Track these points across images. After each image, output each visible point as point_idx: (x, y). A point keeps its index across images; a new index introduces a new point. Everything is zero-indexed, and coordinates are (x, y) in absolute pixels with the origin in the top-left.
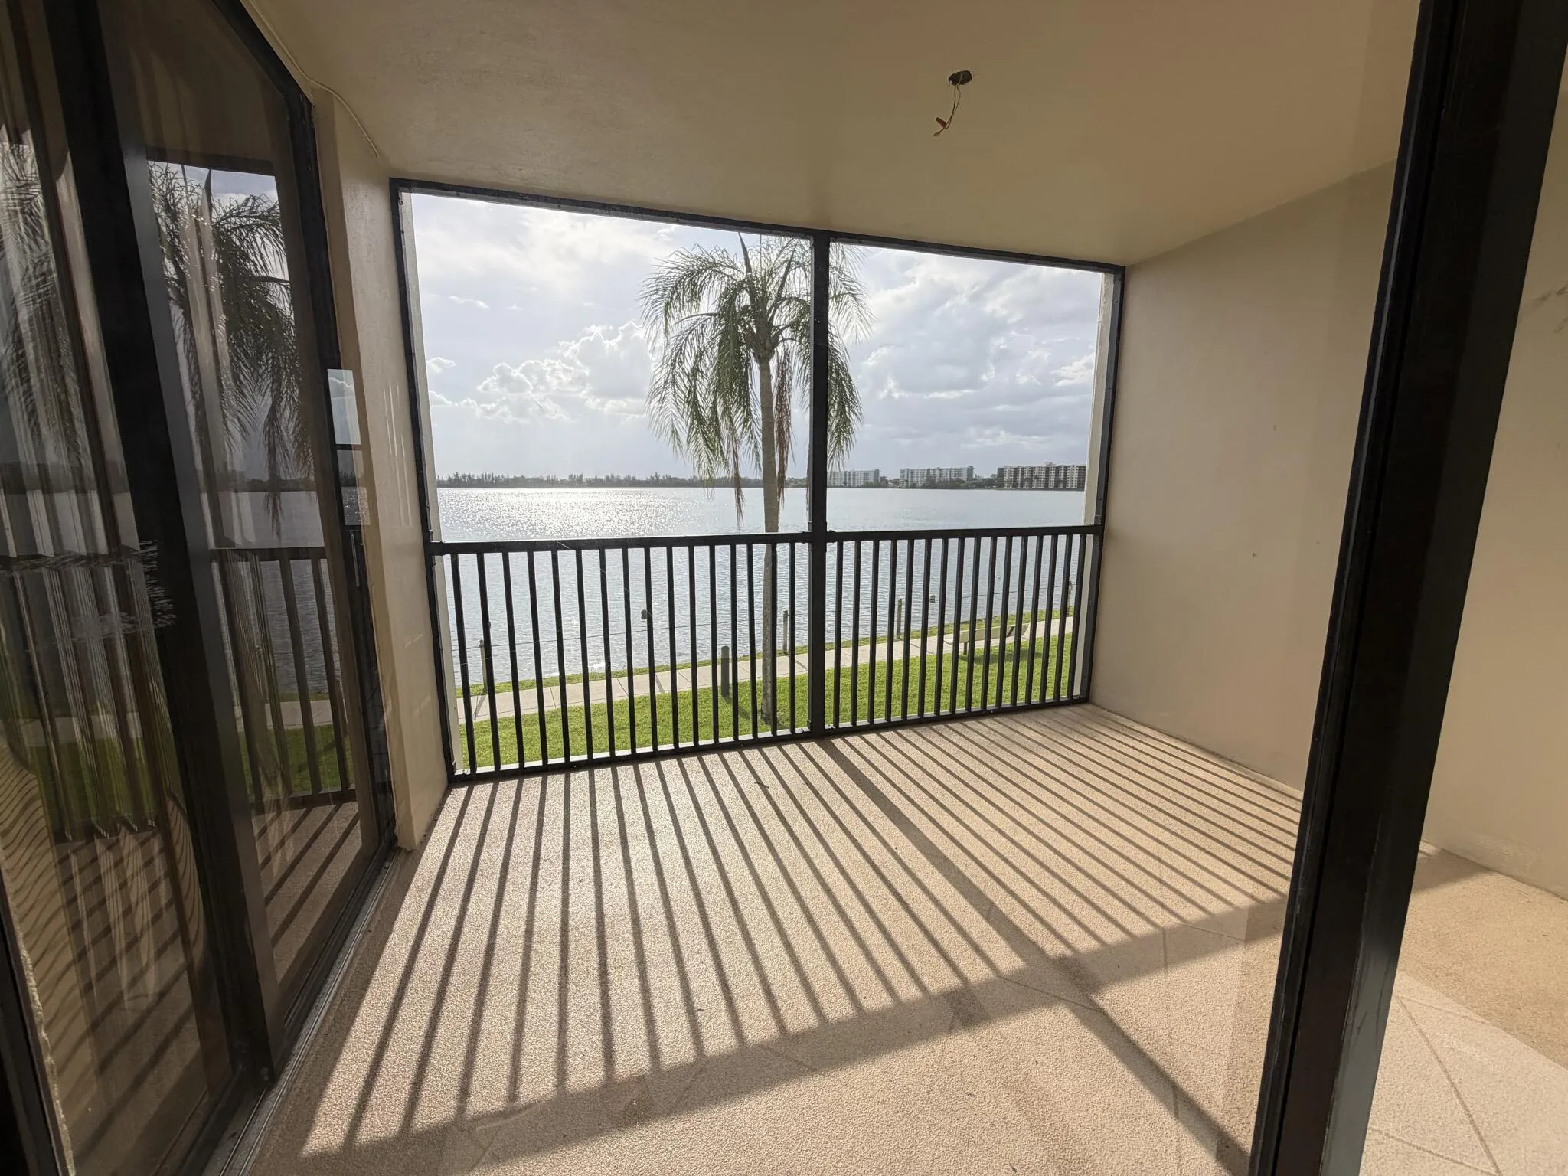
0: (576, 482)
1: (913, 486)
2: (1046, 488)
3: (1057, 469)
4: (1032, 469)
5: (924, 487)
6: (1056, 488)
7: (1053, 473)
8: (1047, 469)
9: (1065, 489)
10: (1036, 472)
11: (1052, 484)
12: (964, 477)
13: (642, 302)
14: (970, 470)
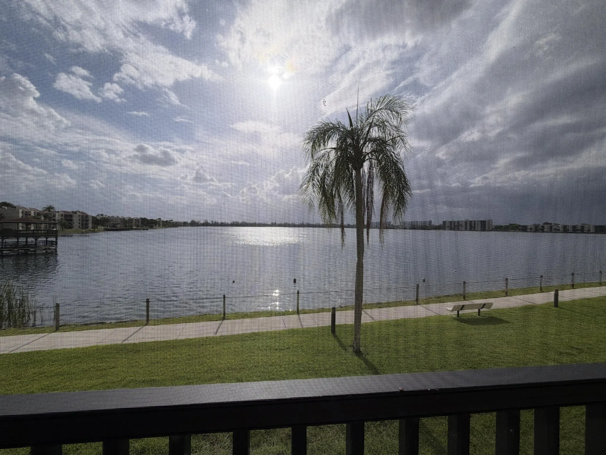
0: (273, 225)
1: (405, 228)
2: (466, 230)
3: (471, 222)
4: (458, 222)
5: (410, 229)
6: (471, 230)
7: (468, 223)
8: (466, 222)
9: (475, 230)
10: (460, 223)
11: (468, 227)
12: (428, 225)
13: (303, 143)
14: (430, 222)
